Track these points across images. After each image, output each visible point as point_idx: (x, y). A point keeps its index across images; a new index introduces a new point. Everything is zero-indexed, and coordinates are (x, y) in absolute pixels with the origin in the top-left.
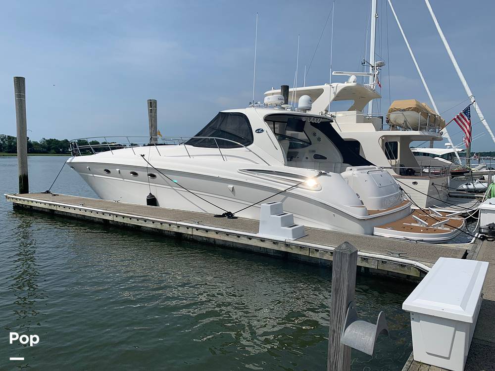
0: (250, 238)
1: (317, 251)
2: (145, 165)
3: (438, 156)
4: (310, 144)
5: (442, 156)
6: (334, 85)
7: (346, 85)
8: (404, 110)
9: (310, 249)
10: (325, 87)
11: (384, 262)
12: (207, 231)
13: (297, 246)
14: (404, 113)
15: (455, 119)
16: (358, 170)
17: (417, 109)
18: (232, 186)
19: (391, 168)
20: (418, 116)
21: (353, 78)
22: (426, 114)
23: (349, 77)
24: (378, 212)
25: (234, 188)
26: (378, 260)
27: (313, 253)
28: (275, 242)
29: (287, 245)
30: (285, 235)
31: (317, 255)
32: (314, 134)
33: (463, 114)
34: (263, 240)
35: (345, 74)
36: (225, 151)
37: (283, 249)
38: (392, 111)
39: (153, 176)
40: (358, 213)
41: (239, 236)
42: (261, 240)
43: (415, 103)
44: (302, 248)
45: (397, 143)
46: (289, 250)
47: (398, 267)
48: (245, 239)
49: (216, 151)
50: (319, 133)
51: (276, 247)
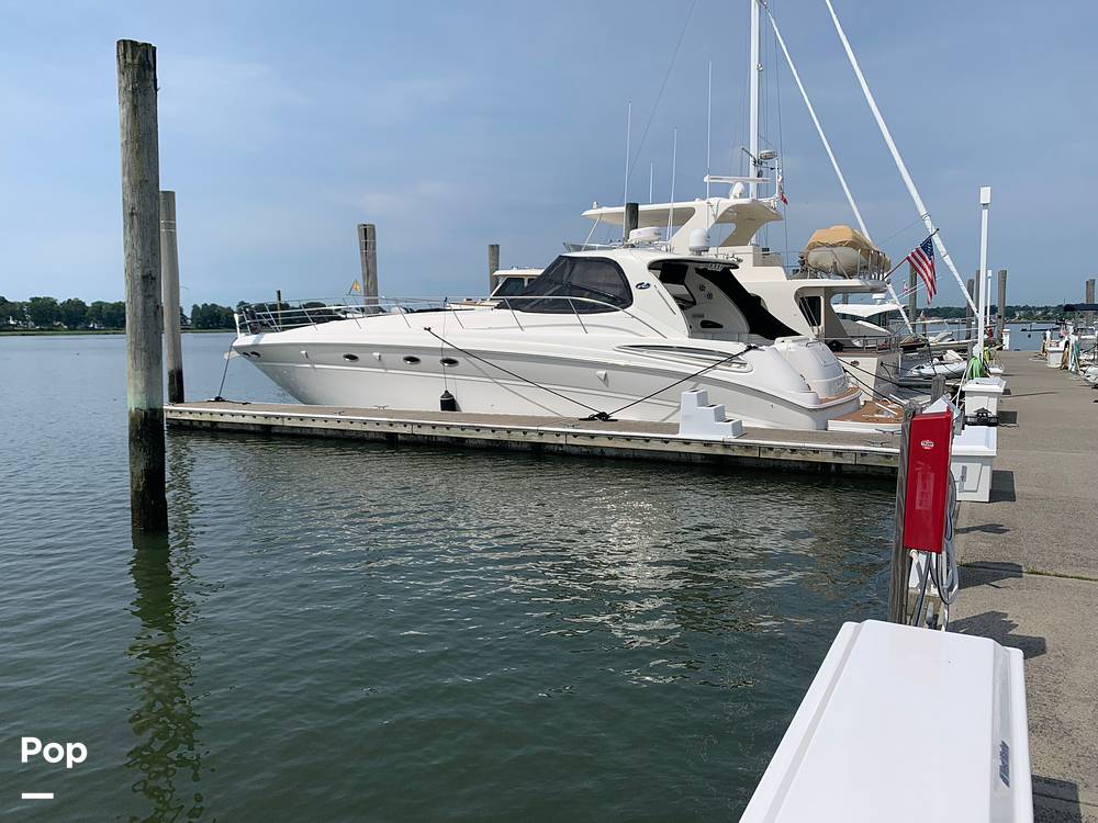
0: (666, 441)
1: (771, 449)
2: (438, 344)
3: (861, 319)
4: (694, 303)
5: (869, 319)
6: (714, 201)
7: (732, 201)
8: (834, 246)
9: (760, 447)
10: (697, 204)
11: (864, 454)
12: (592, 436)
13: (741, 446)
14: (834, 249)
15: (908, 258)
16: (794, 341)
17: (855, 244)
18: (604, 373)
20: (855, 255)
21: (738, 188)
22: (866, 251)
23: (730, 186)
24: (827, 400)
25: (609, 375)
26: (855, 452)
27: (765, 452)
28: (708, 444)
29: (725, 445)
30: (722, 433)
31: (771, 455)
32: (702, 288)
33: (922, 251)
34: (687, 442)
35: (726, 180)
36: (587, 318)
37: (720, 451)
38: (813, 246)
39: (452, 362)
40: (807, 401)
41: (647, 440)
42: (685, 443)
43: (851, 234)
44: (748, 447)
45: (819, 299)
46: (729, 452)
47: (882, 459)
48: (659, 443)
49: (572, 318)
50: (710, 286)
51: (707, 451)
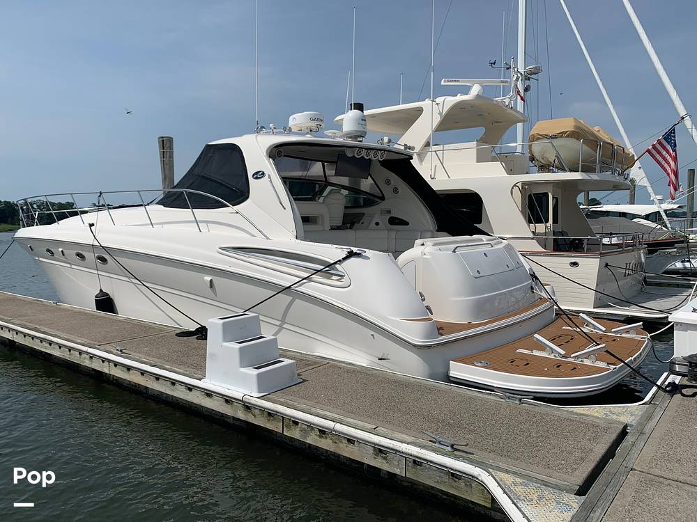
0: (190, 388)
1: (296, 423)
3: (639, 217)
4: (383, 198)
5: (647, 217)
6: (440, 100)
8: (554, 137)
9: (284, 418)
10: (426, 104)
11: (417, 462)
12: (128, 368)
13: (263, 410)
14: (556, 142)
16: (435, 245)
17: (577, 134)
18: (210, 278)
19: (533, 239)
21: (476, 89)
22: (594, 142)
23: (470, 88)
24: (470, 326)
25: (214, 281)
26: (405, 456)
28: (228, 400)
29: (248, 407)
30: (244, 387)
32: (388, 182)
33: (664, 142)
35: (463, 82)
36: (201, 213)
37: (241, 415)
38: (534, 139)
39: (103, 260)
41: (174, 383)
42: (207, 395)
43: (573, 124)
44: (271, 414)
45: (546, 195)
46: (250, 418)
47: (446, 478)
48: (182, 388)
50: (396, 180)
